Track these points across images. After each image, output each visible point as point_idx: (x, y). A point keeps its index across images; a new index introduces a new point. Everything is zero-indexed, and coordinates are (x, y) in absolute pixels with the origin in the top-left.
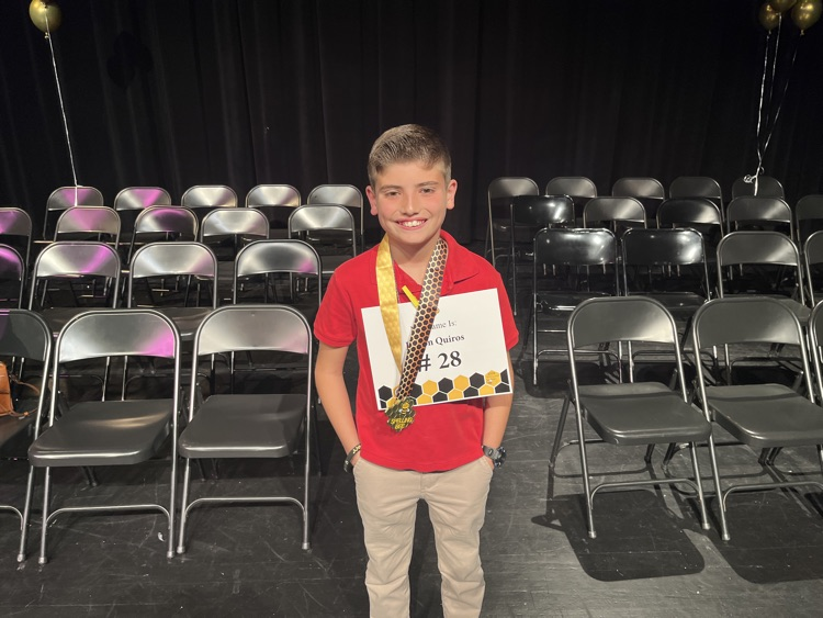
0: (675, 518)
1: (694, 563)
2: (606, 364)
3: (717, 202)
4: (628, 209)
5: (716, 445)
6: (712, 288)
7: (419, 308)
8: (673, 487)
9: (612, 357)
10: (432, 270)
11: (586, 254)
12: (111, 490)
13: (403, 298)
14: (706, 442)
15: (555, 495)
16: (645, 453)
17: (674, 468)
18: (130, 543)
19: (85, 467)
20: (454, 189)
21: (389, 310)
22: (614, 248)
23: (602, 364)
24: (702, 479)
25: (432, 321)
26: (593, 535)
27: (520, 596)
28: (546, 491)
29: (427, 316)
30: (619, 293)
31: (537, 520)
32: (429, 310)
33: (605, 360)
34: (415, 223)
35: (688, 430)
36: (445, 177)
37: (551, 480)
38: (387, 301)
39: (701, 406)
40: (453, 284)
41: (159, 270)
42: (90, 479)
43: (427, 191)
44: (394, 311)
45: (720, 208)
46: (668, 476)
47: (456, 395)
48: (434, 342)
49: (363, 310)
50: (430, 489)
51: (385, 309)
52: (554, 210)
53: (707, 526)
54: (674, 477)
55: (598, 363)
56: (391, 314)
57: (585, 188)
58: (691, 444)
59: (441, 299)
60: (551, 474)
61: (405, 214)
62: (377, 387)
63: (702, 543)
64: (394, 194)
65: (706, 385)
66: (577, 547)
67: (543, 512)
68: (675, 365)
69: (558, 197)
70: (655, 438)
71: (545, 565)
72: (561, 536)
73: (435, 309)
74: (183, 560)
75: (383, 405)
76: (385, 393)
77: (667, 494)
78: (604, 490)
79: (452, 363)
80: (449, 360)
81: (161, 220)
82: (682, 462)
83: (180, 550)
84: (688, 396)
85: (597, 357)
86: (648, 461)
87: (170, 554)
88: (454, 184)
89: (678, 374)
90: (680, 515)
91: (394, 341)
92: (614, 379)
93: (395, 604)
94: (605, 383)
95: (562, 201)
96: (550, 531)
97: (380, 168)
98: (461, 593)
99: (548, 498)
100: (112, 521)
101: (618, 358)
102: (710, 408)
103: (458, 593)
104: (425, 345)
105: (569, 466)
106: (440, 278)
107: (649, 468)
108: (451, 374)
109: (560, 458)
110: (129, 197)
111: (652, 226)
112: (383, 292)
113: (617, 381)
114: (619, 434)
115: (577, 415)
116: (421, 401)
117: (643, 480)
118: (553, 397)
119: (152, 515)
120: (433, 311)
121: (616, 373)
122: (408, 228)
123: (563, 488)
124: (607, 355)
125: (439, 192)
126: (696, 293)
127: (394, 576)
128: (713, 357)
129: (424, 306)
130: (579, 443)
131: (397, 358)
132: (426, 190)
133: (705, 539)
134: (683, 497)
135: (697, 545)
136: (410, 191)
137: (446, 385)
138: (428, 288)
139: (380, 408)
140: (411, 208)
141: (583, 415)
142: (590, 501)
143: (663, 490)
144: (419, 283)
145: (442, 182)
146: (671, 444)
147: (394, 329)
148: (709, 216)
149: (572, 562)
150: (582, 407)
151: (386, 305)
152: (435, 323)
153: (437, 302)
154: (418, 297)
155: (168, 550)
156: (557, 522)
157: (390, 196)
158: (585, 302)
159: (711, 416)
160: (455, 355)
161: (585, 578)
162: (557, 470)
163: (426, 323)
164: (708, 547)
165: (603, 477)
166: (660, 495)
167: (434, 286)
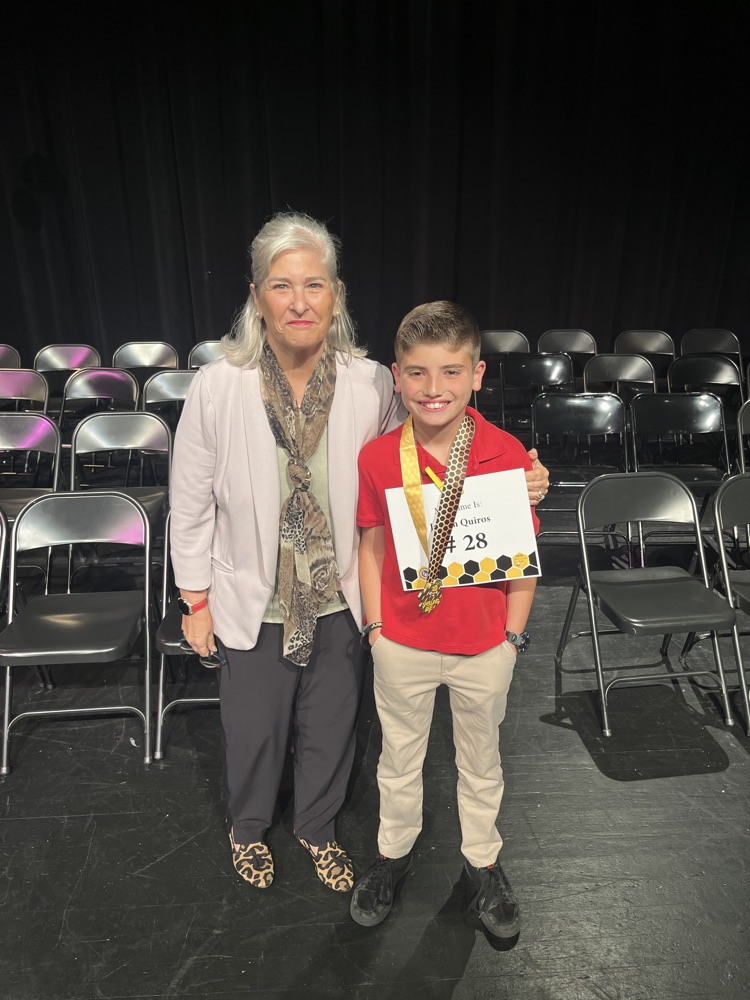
0: (696, 715)
1: (717, 761)
2: (612, 547)
3: (735, 358)
4: (636, 369)
5: (740, 634)
6: (732, 461)
7: (444, 489)
8: (692, 681)
9: (619, 539)
10: (457, 450)
11: (591, 422)
12: (70, 692)
13: (426, 479)
14: (729, 632)
15: (563, 692)
16: (660, 645)
17: (693, 661)
18: (100, 750)
19: (39, 667)
20: (482, 371)
21: (413, 491)
22: (622, 414)
23: (608, 546)
24: (725, 672)
25: (458, 501)
26: (608, 733)
27: (532, 799)
28: (553, 688)
29: (453, 497)
30: (628, 467)
31: (546, 719)
32: (454, 491)
33: (611, 542)
34: (437, 405)
35: (711, 618)
36: (472, 359)
37: (558, 676)
38: (410, 482)
39: (724, 593)
40: (479, 463)
41: (105, 444)
42: (44, 680)
43: (451, 373)
44: (418, 493)
45: (739, 366)
46: (686, 669)
47: (482, 577)
48: (459, 524)
49: (388, 492)
50: (452, 673)
51: (408, 490)
52: (551, 369)
53: (730, 722)
54: (692, 671)
55: (603, 546)
56: (415, 495)
57: (584, 342)
58: (712, 633)
59: (467, 480)
60: (558, 670)
61: (427, 396)
62: (402, 569)
63: (727, 740)
64: (418, 374)
65: (728, 569)
66: (591, 746)
67: (552, 709)
68: (696, 547)
69: (555, 355)
70: (671, 628)
71: (557, 766)
72: (573, 735)
73: (460, 489)
74: (162, 766)
75: (409, 586)
76: (411, 574)
77: (686, 689)
78: (617, 686)
79: (478, 545)
80: (475, 541)
81: (95, 384)
82: (701, 655)
83: (158, 755)
84: (709, 581)
85: (602, 539)
86: (664, 654)
87: (147, 760)
88: (482, 366)
89: (699, 557)
90: (701, 711)
91: (419, 524)
92: (622, 564)
93: (407, 800)
94: (613, 568)
95: (559, 359)
96: (561, 730)
97: (406, 348)
98: (479, 792)
99: (556, 695)
100: (76, 727)
101: (627, 540)
102: (734, 594)
103: (476, 791)
104: (451, 526)
105: (577, 661)
106: (466, 457)
107: (666, 661)
108: (476, 556)
109: (567, 653)
110: (53, 356)
111: (662, 388)
112: (406, 474)
113: (626, 566)
114: (636, 622)
115: (589, 603)
116: (446, 583)
117: (660, 674)
118: (556, 585)
119: (120, 720)
120: (458, 492)
121: (623, 557)
122: (430, 410)
123: (572, 684)
124: (613, 536)
125: (465, 374)
126: (714, 466)
127: (409, 768)
128: (733, 537)
129: (450, 487)
130: (592, 634)
131: (423, 540)
132: (450, 371)
133: (729, 736)
134: (704, 692)
135: (721, 742)
136: (434, 373)
137: (472, 567)
138: (453, 468)
139: (405, 589)
140: (434, 390)
141: (595, 603)
142: (604, 696)
143: (682, 685)
144: (443, 463)
145: (469, 364)
146: (690, 634)
147: (418, 511)
148: (727, 376)
149: (586, 761)
150: (594, 595)
151: (409, 486)
152: (460, 505)
153: (462, 482)
154: (442, 478)
155: (144, 756)
156: (567, 721)
157: (414, 377)
158: (597, 479)
159: (735, 603)
160: (481, 537)
161: (602, 778)
162: (565, 665)
163: (451, 504)
164: (732, 745)
165: (616, 672)
166: (679, 690)
167: (459, 466)
